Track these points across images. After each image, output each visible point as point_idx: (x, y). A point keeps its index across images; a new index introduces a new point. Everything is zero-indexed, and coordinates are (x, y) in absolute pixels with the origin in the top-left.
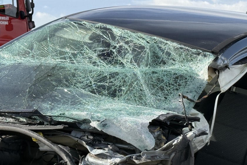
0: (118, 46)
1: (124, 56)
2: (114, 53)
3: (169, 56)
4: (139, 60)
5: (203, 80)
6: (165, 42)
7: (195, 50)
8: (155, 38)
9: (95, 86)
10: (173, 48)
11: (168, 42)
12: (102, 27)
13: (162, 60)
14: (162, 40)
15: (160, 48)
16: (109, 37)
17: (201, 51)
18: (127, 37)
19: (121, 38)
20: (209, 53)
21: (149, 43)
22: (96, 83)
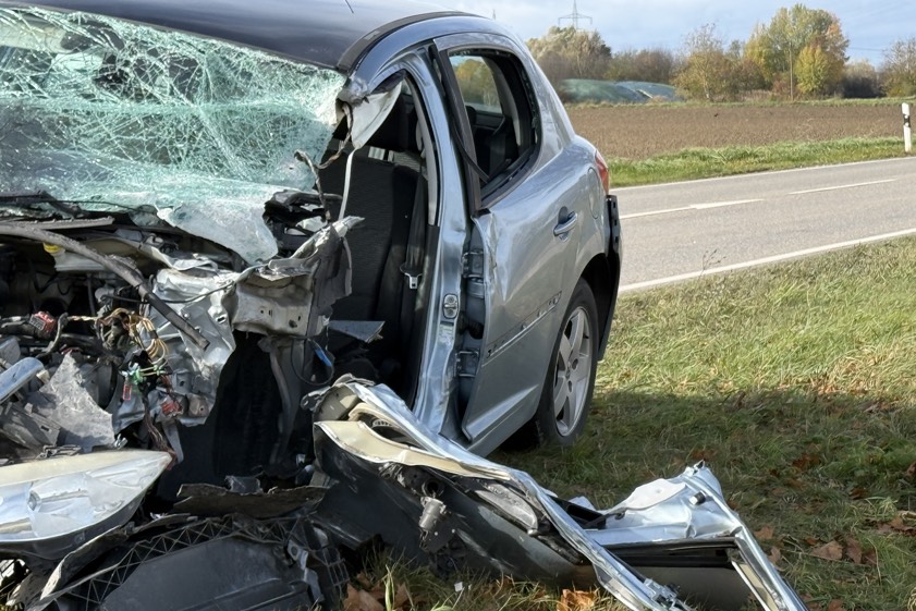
0: (132, 60)
1: (154, 80)
2: (127, 74)
3: (249, 79)
4: (190, 89)
5: (326, 124)
6: (238, 49)
7: (304, 66)
8: (214, 41)
9: (121, 143)
10: (255, 63)
11: (243, 50)
12: (86, 20)
13: (236, 88)
14: (229, 46)
15: (228, 62)
16: (107, 41)
17: (316, 68)
18: (149, 40)
19: (136, 44)
20: (332, 72)
21: (203, 52)
22: (119, 136)
